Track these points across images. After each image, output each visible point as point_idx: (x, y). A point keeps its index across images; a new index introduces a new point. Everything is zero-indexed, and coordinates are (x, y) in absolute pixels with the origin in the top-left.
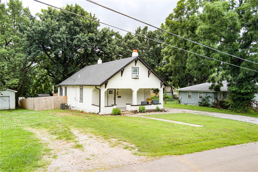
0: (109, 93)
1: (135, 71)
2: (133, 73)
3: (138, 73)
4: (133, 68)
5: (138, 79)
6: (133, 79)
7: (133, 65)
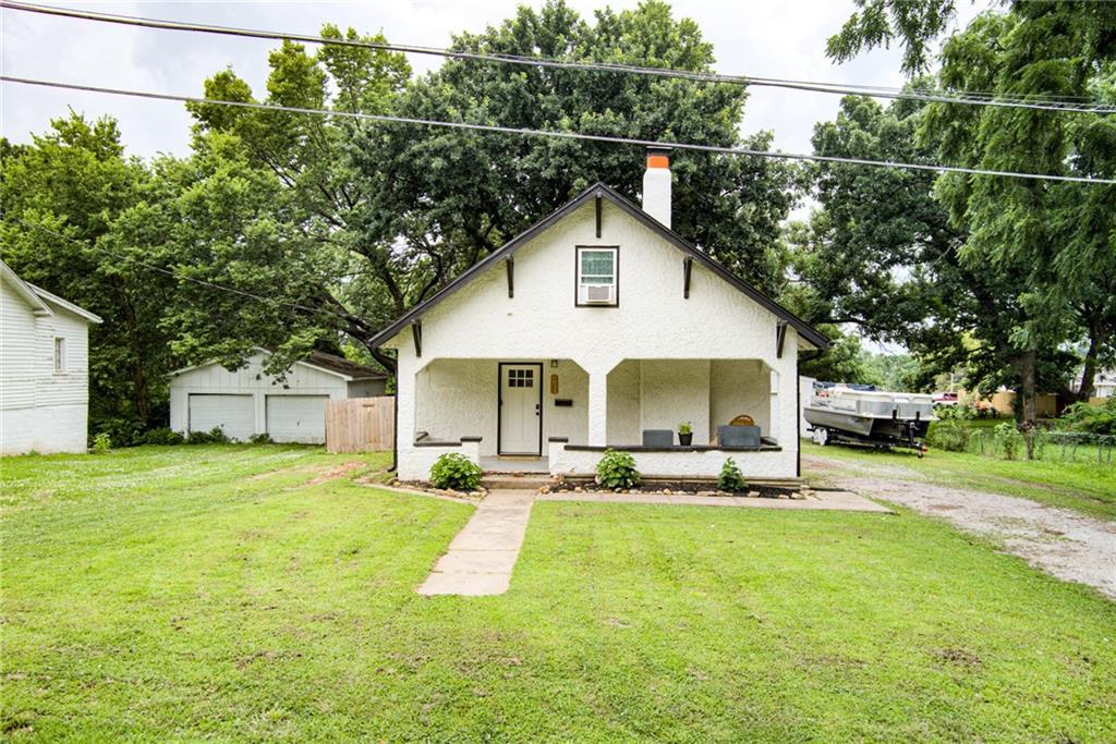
0: (512, 383)
1: (600, 264)
2: (583, 278)
3: (615, 276)
4: (583, 253)
5: (617, 306)
6: (580, 309)
7: (585, 234)
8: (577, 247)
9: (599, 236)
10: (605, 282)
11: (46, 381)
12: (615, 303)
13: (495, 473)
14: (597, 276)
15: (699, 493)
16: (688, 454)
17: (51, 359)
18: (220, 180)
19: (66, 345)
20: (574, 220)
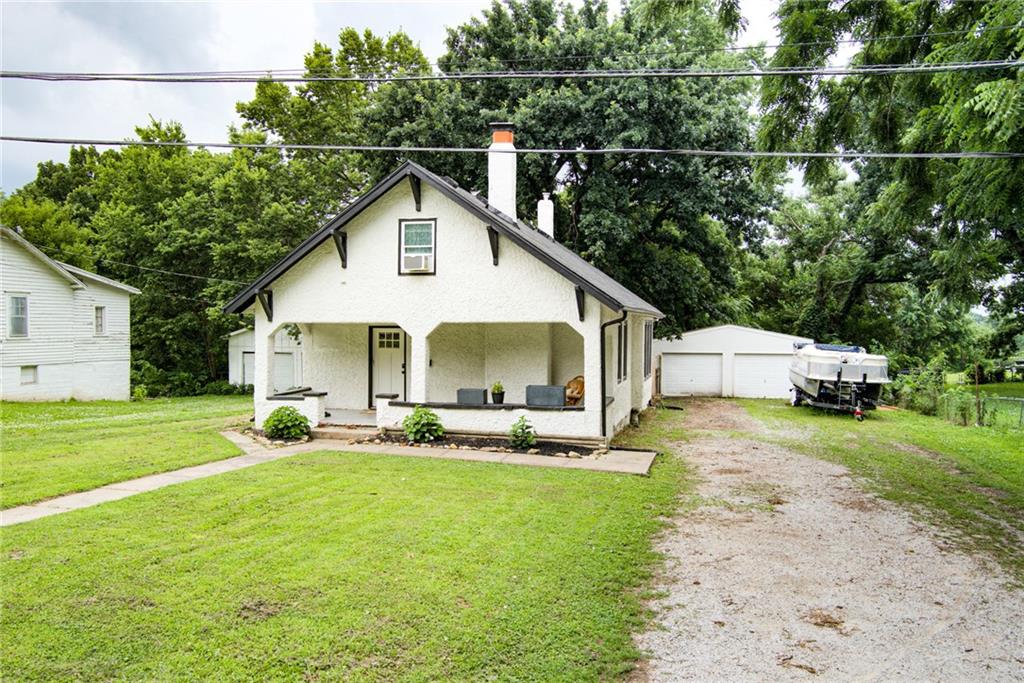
0: (382, 345)
1: (419, 235)
2: (406, 249)
3: (433, 246)
4: (406, 226)
5: (434, 274)
6: (403, 277)
7: (406, 208)
8: (401, 221)
9: (419, 210)
10: (426, 252)
11: (86, 342)
12: (432, 271)
13: (332, 425)
14: (418, 246)
15: (483, 448)
16: (497, 412)
17: (91, 324)
18: (239, 171)
19: (106, 313)
20: (397, 196)
